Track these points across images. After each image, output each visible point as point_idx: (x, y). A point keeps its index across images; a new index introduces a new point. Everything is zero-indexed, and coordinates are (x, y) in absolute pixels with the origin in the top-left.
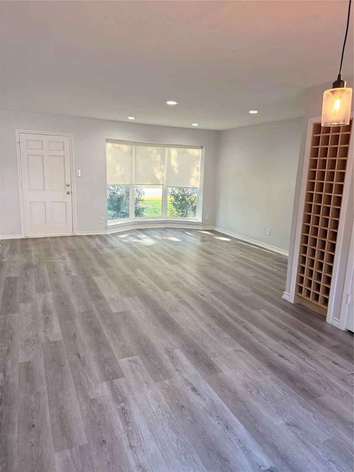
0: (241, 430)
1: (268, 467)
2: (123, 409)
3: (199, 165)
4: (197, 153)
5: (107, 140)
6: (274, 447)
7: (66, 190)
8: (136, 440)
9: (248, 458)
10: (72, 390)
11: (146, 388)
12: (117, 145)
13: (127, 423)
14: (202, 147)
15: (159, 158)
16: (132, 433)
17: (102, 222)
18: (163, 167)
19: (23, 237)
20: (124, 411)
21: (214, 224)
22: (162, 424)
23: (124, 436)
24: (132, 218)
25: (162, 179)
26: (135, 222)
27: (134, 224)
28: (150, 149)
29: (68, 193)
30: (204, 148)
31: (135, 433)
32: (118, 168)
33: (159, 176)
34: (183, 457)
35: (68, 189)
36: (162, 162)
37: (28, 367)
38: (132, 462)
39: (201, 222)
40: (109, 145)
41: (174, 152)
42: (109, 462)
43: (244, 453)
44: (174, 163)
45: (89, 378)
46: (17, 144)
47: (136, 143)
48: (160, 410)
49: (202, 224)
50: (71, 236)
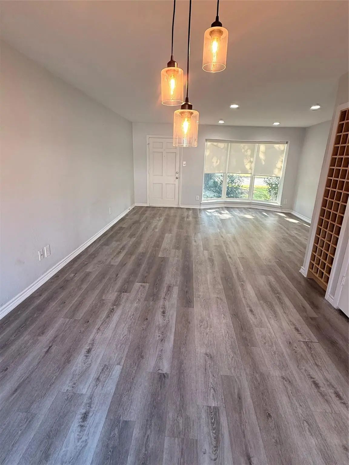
0: (169, 345)
1: (164, 373)
2: (113, 309)
3: (283, 157)
4: (283, 147)
5: (207, 140)
6: (181, 363)
7: (175, 176)
8: (104, 327)
9: (157, 362)
10: (97, 292)
11: (136, 302)
12: (215, 144)
13: (108, 316)
14: (287, 143)
15: (249, 153)
16: (106, 322)
17: (198, 199)
18: (252, 159)
19: (148, 206)
20: (112, 310)
21: (292, 208)
22: (125, 324)
23: (100, 323)
24: (224, 198)
25: (251, 169)
26: (225, 201)
27: (224, 203)
28: (242, 145)
29: (177, 178)
30: (289, 143)
31: (107, 323)
32: (214, 160)
33: (248, 167)
34: (120, 345)
35: (177, 175)
36: (252, 155)
37: (88, 274)
38: (91, 337)
39: (280, 205)
40: (209, 143)
41: (262, 147)
42: (81, 332)
43: (157, 358)
44: (262, 156)
45: (111, 288)
46: (147, 145)
47: (231, 142)
48: (132, 316)
49: (281, 207)
50: (176, 208)
